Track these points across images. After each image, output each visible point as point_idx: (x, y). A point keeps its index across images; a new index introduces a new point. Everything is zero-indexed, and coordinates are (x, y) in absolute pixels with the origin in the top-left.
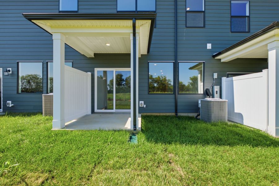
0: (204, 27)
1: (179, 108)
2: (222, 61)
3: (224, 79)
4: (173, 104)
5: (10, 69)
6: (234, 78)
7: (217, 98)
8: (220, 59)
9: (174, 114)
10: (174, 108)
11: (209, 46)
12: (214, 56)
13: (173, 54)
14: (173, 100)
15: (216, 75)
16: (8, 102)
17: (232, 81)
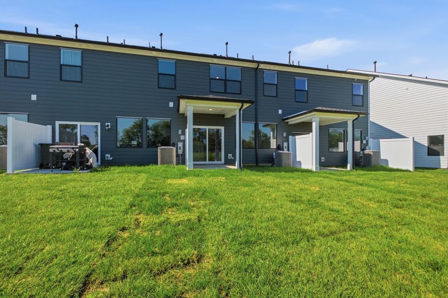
0: (277, 96)
1: (259, 159)
2: (289, 123)
3: (290, 137)
4: (254, 157)
5: (109, 124)
6: (297, 137)
7: (285, 151)
8: (288, 122)
9: (255, 164)
10: (255, 160)
11: (280, 112)
12: (284, 120)
13: (254, 116)
14: (254, 153)
15: (285, 135)
16: (106, 155)
17: (295, 139)
